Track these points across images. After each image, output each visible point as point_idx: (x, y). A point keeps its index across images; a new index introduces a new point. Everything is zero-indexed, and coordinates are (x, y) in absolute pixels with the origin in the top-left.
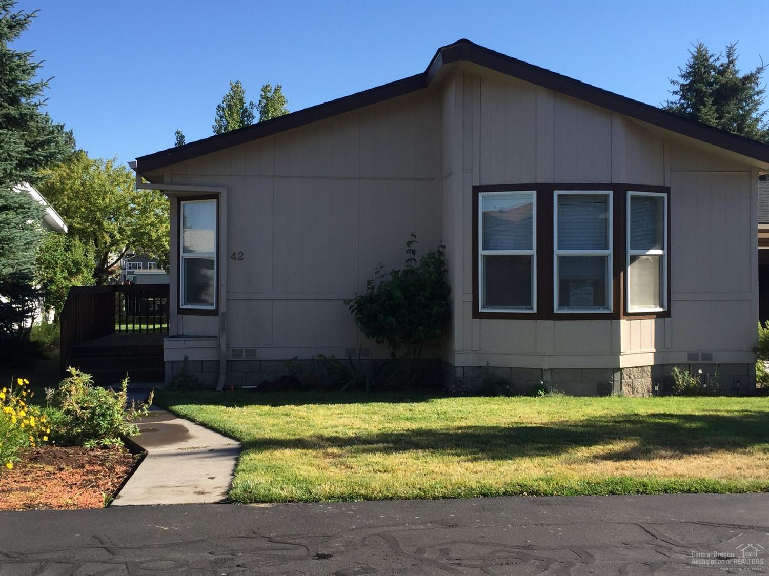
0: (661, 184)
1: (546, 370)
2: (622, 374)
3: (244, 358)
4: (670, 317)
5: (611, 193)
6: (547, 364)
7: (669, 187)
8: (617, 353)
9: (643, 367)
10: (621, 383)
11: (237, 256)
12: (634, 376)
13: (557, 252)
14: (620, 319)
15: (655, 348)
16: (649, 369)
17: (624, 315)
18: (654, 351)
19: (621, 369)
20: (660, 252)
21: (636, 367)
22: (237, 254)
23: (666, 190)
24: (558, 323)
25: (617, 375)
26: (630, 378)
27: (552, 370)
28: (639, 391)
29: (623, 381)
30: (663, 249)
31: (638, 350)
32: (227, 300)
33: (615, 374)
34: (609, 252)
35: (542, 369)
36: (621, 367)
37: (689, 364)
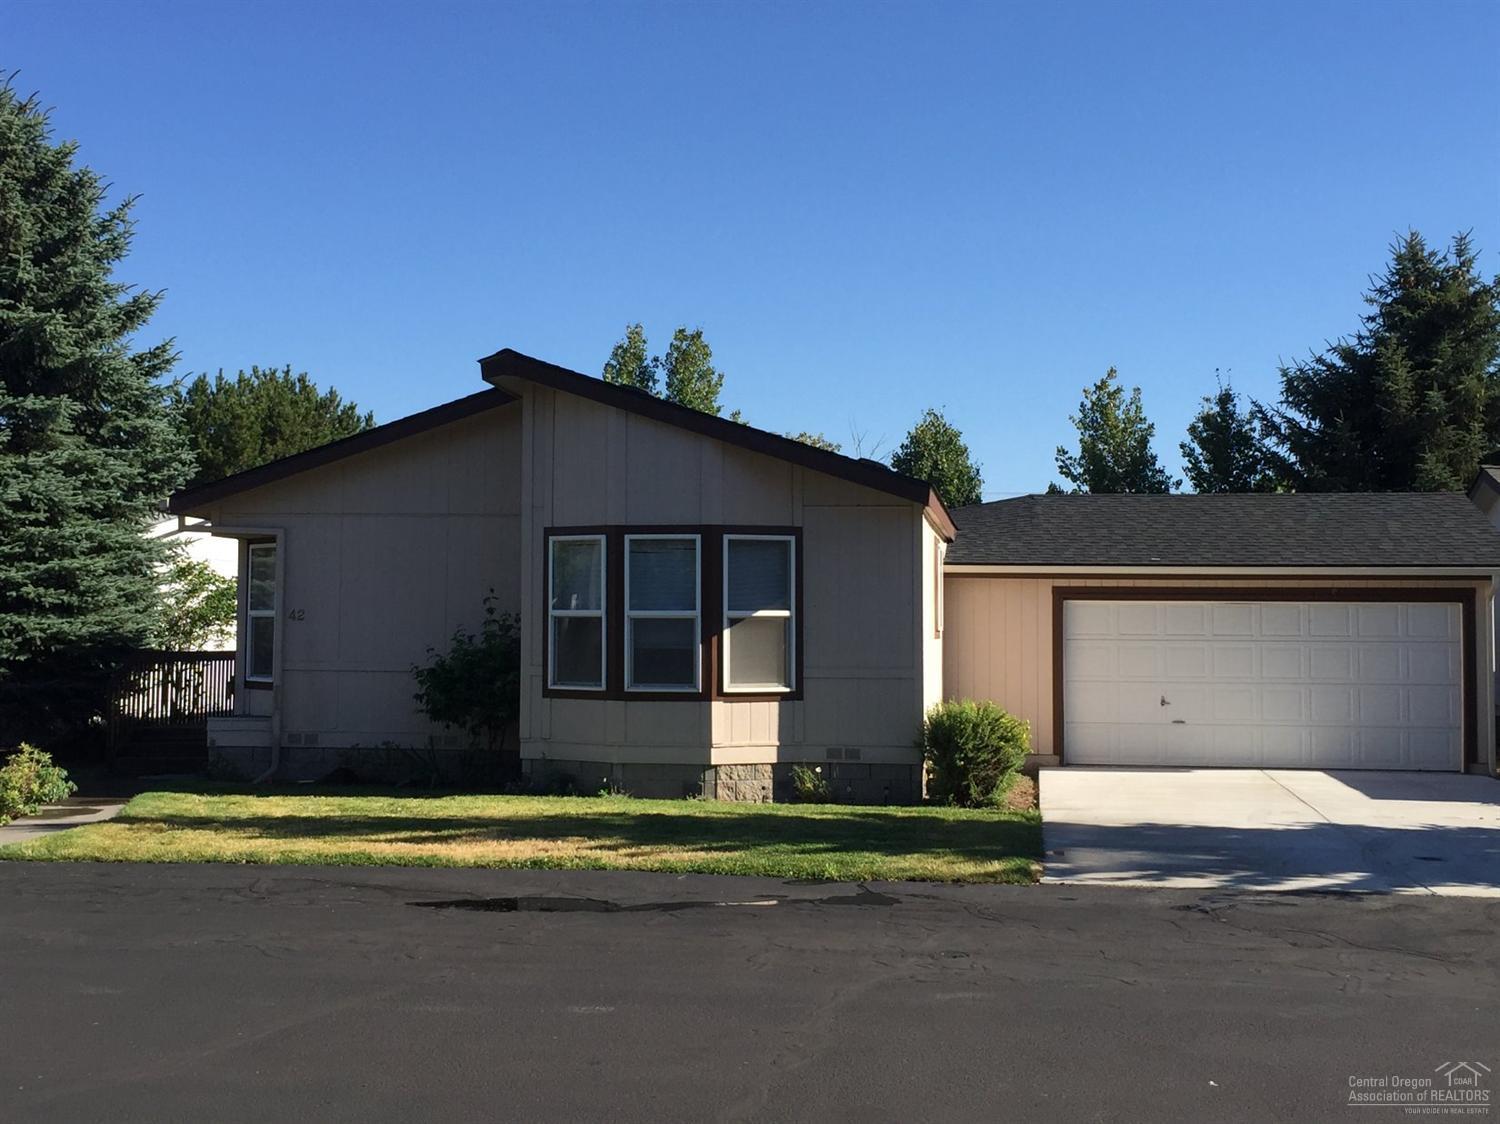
0: (788, 523)
1: (617, 764)
2: (716, 773)
3: (302, 744)
4: (802, 699)
5: (698, 537)
6: (615, 757)
7: (801, 528)
8: (707, 744)
9: (756, 764)
10: (716, 785)
11: (297, 615)
12: (739, 776)
13: (628, 613)
14: (711, 701)
15: (779, 740)
16: (769, 768)
17: (718, 695)
18: (778, 744)
19: (716, 766)
20: (786, 613)
21: (742, 765)
22: (296, 611)
23: (798, 532)
24: (632, 704)
25: (709, 774)
26: (731, 778)
27: (623, 765)
28: (747, 796)
29: (718, 781)
30: (789, 609)
31: (748, 742)
32: (283, 670)
33: (706, 773)
34: (696, 613)
35: (612, 764)
36: (713, 763)
37: (830, 764)
